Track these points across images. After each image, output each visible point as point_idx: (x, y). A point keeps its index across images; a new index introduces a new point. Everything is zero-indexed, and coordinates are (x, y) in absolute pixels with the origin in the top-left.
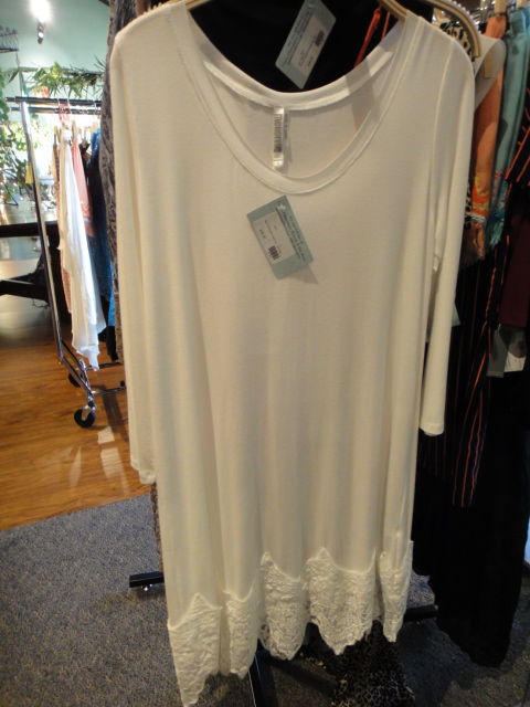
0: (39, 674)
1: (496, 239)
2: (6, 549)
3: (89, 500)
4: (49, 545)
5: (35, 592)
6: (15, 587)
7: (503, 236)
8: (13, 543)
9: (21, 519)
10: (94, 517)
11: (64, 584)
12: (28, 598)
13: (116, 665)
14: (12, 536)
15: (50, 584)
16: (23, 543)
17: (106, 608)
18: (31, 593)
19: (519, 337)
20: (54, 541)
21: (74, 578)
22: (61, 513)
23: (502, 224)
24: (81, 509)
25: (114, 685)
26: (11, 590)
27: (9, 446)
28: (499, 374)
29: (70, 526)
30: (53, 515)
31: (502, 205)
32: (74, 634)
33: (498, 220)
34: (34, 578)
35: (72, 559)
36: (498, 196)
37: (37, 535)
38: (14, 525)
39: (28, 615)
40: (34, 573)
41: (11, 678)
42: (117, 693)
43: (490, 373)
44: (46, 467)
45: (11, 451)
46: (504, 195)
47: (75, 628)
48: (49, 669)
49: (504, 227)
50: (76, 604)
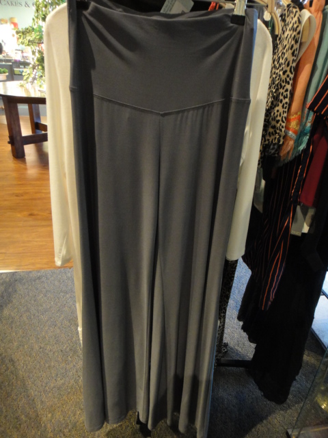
0: (36, 347)
1: (303, 146)
2: (35, 280)
4: (56, 283)
5: (44, 305)
6: (35, 301)
7: (308, 145)
8: (39, 278)
9: (46, 266)
11: (59, 305)
12: (40, 308)
14: (39, 274)
15: (52, 303)
16: (44, 279)
18: (42, 306)
20: (59, 281)
21: (65, 302)
23: (308, 137)
25: (71, 362)
26: (33, 302)
29: (69, 275)
31: (309, 125)
32: (58, 331)
33: (306, 134)
34: (45, 298)
35: (66, 293)
36: (307, 119)
37: (52, 276)
38: (43, 268)
39: (38, 316)
40: (46, 296)
41: (23, 346)
42: (72, 366)
43: (292, 232)
46: (311, 119)
47: (59, 328)
48: (42, 346)
49: (309, 140)
50: (63, 316)
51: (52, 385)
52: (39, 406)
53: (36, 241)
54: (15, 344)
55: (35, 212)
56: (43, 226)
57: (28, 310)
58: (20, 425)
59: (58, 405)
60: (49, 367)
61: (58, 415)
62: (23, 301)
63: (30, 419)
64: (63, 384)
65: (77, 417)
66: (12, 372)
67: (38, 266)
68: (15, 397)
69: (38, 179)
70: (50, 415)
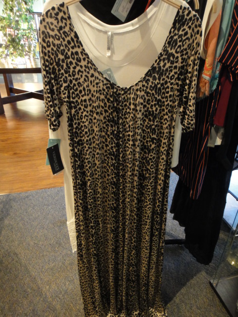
0: (32, 243)
1: (215, 87)
2: (24, 199)
3: (57, 184)
4: (40, 199)
5: (34, 215)
6: (26, 213)
7: (218, 86)
8: (27, 197)
9: (31, 189)
10: (58, 191)
11: (44, 214)
12: (31, 217)
13: (60, 244)
14: (27, 194)
15: (39, 213)
16: (31, 197)
17: (59, 224)
18: (32, 216)
19: (222, 131)
20: (42, 198)
21: (48, 212)
22: (45, 188)
23: (217, 81)
24: (53, 187)
25: (58, 251)
26: (25, 213)
27: (30, 160)
28: (213, 146)
29: (49, 193)
30: (43, 188)
31: (218, 72)
32: (46, 232)
33: (216, 79)
34: (34, 210)
35: (48, 205)
36: (216, 68)
37: (36, 195)
38: (29, 190)
39: (30, 223)
40: (34, 209)
41: (22, 243)
42: (59, 254)
43: (209, 145)
44: (42, 170)
45: (30, 163)
46: (219, 68)
47: (47, 229)
48: (36, 242)
49: (218, 82)
50: (48, 222)
51: (47, 267)
52: (39, 282)
53: (22, 172)
54: (16, 243)
55: (18, 152)
56: (25, 161)
57: (22, 219)
58: (28, 295)
59: (53, 280)
60: (43, 256)
61: (53, 286)
62: (18, 214)
63: (34, 290)
64: (54, 266)
65: (67, 286)
66: (17, 262)
67: (25, 189)
68: (21, 278)
69: (17, 128)
70: (48, 287)
